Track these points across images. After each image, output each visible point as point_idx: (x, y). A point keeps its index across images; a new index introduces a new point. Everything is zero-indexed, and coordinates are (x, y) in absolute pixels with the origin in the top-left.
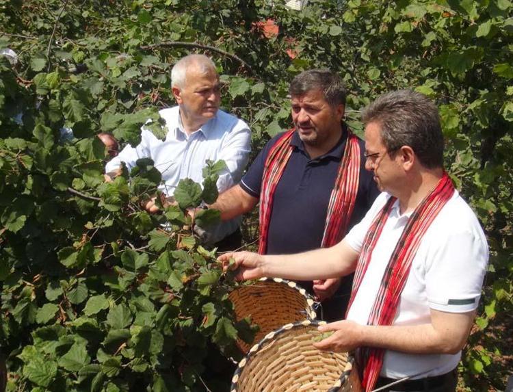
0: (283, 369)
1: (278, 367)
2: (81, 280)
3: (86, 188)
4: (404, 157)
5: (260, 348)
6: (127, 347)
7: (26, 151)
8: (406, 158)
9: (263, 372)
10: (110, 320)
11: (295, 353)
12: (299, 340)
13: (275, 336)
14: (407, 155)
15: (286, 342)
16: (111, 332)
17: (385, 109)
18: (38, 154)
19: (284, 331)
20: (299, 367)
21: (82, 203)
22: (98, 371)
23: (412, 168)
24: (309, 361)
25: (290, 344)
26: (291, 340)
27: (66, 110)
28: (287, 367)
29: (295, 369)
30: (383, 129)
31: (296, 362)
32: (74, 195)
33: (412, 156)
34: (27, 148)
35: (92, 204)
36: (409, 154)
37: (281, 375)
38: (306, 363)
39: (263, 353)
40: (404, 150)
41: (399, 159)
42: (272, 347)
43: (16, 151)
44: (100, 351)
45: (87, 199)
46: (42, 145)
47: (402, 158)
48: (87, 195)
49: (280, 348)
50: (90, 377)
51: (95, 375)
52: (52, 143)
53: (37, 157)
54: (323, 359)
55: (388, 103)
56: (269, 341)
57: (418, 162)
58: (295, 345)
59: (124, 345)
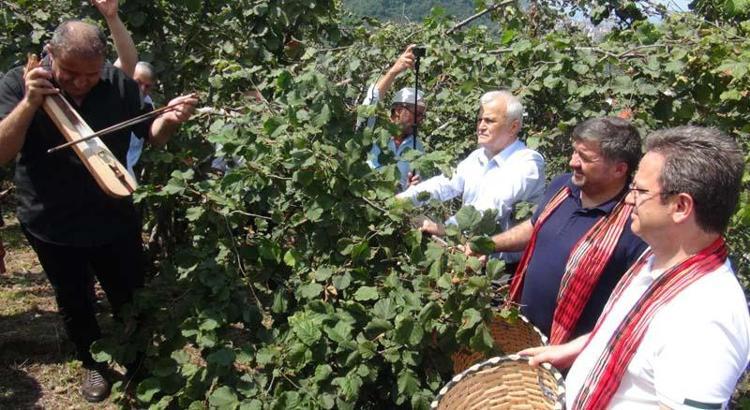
0: (503, 398)
1: (498, 395)
2: (348, 270)
3: (377, 200)
4: (679, 206)
5: (480, 369)
6: (385, 338)
7: (336, 156)
8: (680, 208)
9: (480, 394)
10: (376, 310)
11: (518, 387)
12: (525, 375)
13: (500, 362)
14: (683, 203)
15: (510, 372)
16: (375, 320)
17: (679, 143)
18: (344, 162)
19: (510, 360)
20: (521, 402)
21: (371, 211)
22: (355, 349)
23: (682, 222)
24: (532, 399)
25: (514, 375)
26: (517, 372)
27: (376, 136)
28: (508, 397)
29: (517, 403)
30: (666, 164)
31: (518, 396)
32: (366, 203)
33: (689, 208)
34: (337, 154)
35: (379, 214)
36: (686, 204)
37: (500, 403)
38: (529, 401)
39: (484, 375)
40: (683, 198)
41: (672, 206)
42: (495, 372)
43: (328, 155)
44: (361, 333)
45: (376, 209)
46: (350, 155)
47: (676, 206)
48: (377, 205)
49: (504, 377)
50: (347, 352)
51: (352, 351)
52: (358, 157)
53: (343, 164)
54: (546, 403)
55: (685, 138)
56: (493, 365)
57: (693, 219)
58: (519, 378)
59: (383, 335)
